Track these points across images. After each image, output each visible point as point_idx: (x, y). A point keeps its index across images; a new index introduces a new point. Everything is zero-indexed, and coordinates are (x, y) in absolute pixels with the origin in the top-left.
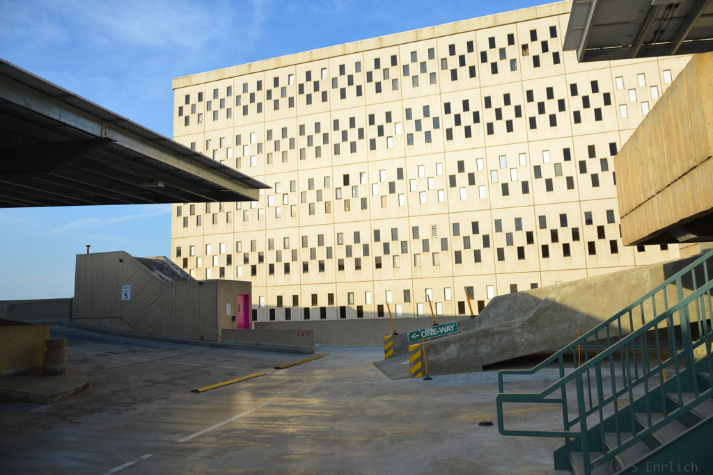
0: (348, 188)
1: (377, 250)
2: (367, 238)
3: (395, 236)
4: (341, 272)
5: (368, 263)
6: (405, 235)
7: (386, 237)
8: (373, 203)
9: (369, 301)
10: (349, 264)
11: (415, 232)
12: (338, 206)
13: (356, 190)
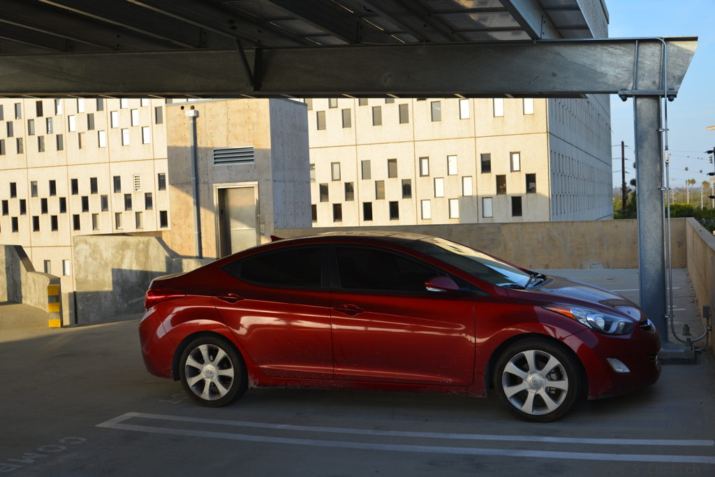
0: (42, 120)
1: (74, 205)
2: (63, 189)
3: (94, 188)
4: (36, 233)
5: (65, 221)
6: (105, 187)
7: (84, 188)
8: (70, 142)
9: (68, 272)
10: (45, 222)
11: (117, 182)
12: (31, 144)
13: (51, 122)
